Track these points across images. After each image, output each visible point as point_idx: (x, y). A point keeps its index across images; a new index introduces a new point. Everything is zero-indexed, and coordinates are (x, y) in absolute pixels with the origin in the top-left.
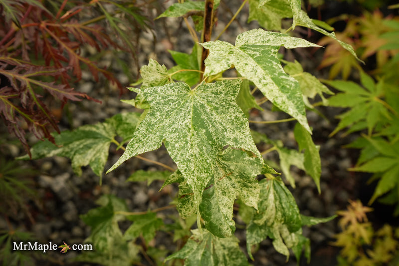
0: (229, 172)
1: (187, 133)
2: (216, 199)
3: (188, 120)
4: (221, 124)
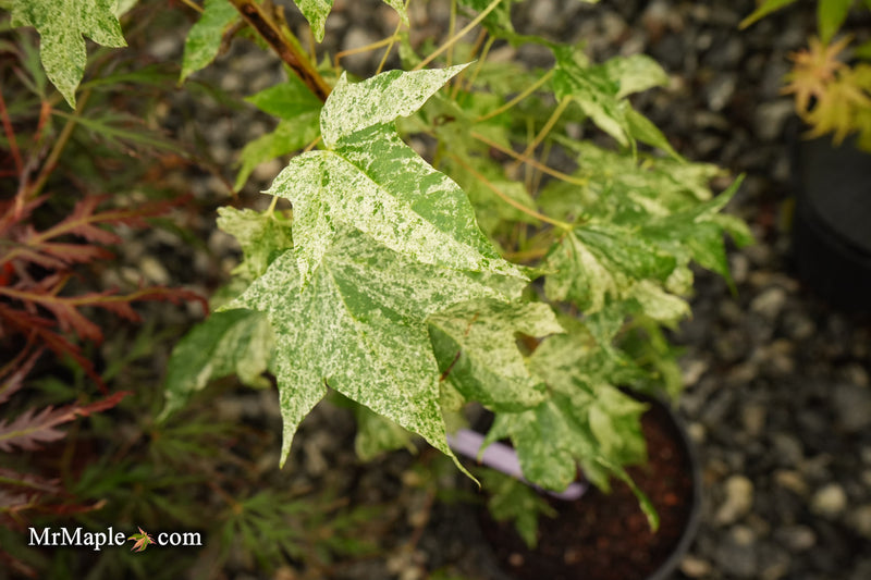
0: (472, 316)
1: (354, 338)
2: (480, 368)
3: (342, 312)
4: (396, 284)
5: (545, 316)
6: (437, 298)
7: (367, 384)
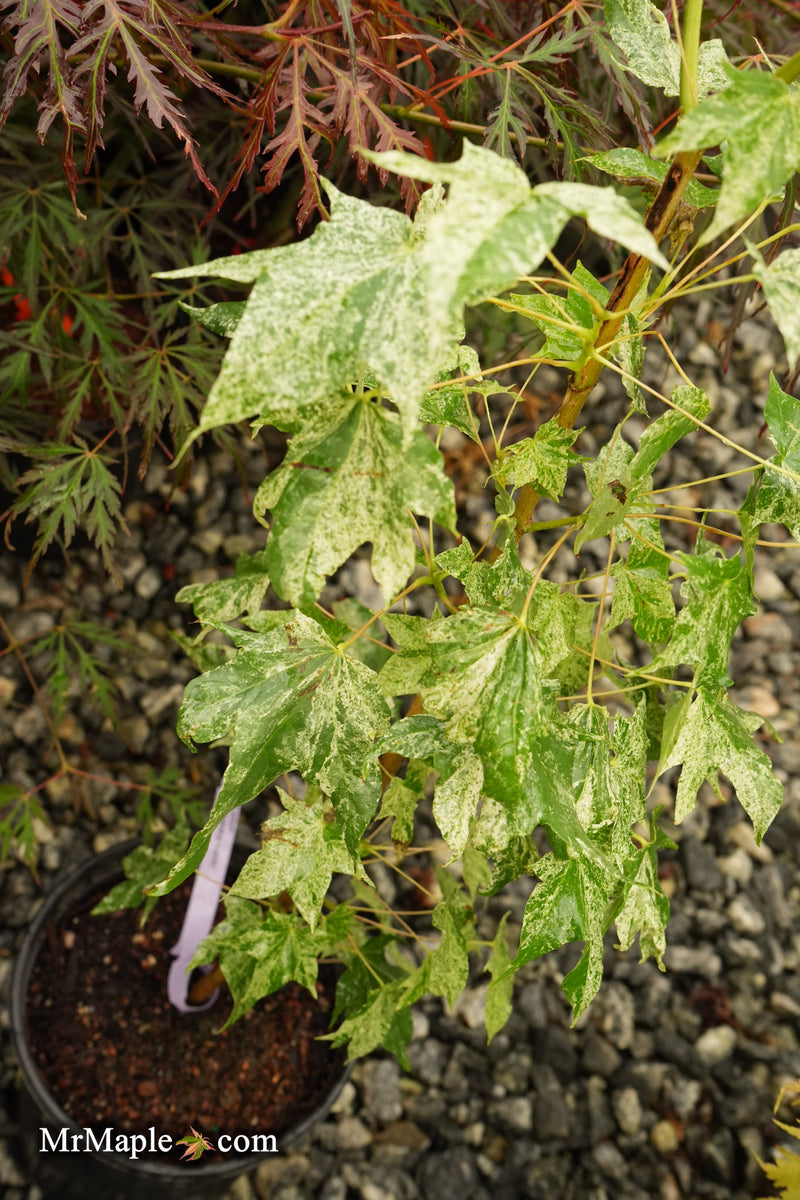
0: (379, 470)
1: (322, 295)
2: (318, 503)
3: (349, 281)
4: (395, 324)
5: (399, 567)
6: (390, 368)
7: (270, 313)
